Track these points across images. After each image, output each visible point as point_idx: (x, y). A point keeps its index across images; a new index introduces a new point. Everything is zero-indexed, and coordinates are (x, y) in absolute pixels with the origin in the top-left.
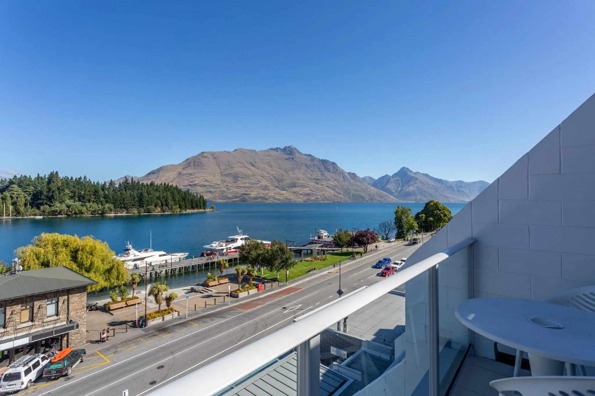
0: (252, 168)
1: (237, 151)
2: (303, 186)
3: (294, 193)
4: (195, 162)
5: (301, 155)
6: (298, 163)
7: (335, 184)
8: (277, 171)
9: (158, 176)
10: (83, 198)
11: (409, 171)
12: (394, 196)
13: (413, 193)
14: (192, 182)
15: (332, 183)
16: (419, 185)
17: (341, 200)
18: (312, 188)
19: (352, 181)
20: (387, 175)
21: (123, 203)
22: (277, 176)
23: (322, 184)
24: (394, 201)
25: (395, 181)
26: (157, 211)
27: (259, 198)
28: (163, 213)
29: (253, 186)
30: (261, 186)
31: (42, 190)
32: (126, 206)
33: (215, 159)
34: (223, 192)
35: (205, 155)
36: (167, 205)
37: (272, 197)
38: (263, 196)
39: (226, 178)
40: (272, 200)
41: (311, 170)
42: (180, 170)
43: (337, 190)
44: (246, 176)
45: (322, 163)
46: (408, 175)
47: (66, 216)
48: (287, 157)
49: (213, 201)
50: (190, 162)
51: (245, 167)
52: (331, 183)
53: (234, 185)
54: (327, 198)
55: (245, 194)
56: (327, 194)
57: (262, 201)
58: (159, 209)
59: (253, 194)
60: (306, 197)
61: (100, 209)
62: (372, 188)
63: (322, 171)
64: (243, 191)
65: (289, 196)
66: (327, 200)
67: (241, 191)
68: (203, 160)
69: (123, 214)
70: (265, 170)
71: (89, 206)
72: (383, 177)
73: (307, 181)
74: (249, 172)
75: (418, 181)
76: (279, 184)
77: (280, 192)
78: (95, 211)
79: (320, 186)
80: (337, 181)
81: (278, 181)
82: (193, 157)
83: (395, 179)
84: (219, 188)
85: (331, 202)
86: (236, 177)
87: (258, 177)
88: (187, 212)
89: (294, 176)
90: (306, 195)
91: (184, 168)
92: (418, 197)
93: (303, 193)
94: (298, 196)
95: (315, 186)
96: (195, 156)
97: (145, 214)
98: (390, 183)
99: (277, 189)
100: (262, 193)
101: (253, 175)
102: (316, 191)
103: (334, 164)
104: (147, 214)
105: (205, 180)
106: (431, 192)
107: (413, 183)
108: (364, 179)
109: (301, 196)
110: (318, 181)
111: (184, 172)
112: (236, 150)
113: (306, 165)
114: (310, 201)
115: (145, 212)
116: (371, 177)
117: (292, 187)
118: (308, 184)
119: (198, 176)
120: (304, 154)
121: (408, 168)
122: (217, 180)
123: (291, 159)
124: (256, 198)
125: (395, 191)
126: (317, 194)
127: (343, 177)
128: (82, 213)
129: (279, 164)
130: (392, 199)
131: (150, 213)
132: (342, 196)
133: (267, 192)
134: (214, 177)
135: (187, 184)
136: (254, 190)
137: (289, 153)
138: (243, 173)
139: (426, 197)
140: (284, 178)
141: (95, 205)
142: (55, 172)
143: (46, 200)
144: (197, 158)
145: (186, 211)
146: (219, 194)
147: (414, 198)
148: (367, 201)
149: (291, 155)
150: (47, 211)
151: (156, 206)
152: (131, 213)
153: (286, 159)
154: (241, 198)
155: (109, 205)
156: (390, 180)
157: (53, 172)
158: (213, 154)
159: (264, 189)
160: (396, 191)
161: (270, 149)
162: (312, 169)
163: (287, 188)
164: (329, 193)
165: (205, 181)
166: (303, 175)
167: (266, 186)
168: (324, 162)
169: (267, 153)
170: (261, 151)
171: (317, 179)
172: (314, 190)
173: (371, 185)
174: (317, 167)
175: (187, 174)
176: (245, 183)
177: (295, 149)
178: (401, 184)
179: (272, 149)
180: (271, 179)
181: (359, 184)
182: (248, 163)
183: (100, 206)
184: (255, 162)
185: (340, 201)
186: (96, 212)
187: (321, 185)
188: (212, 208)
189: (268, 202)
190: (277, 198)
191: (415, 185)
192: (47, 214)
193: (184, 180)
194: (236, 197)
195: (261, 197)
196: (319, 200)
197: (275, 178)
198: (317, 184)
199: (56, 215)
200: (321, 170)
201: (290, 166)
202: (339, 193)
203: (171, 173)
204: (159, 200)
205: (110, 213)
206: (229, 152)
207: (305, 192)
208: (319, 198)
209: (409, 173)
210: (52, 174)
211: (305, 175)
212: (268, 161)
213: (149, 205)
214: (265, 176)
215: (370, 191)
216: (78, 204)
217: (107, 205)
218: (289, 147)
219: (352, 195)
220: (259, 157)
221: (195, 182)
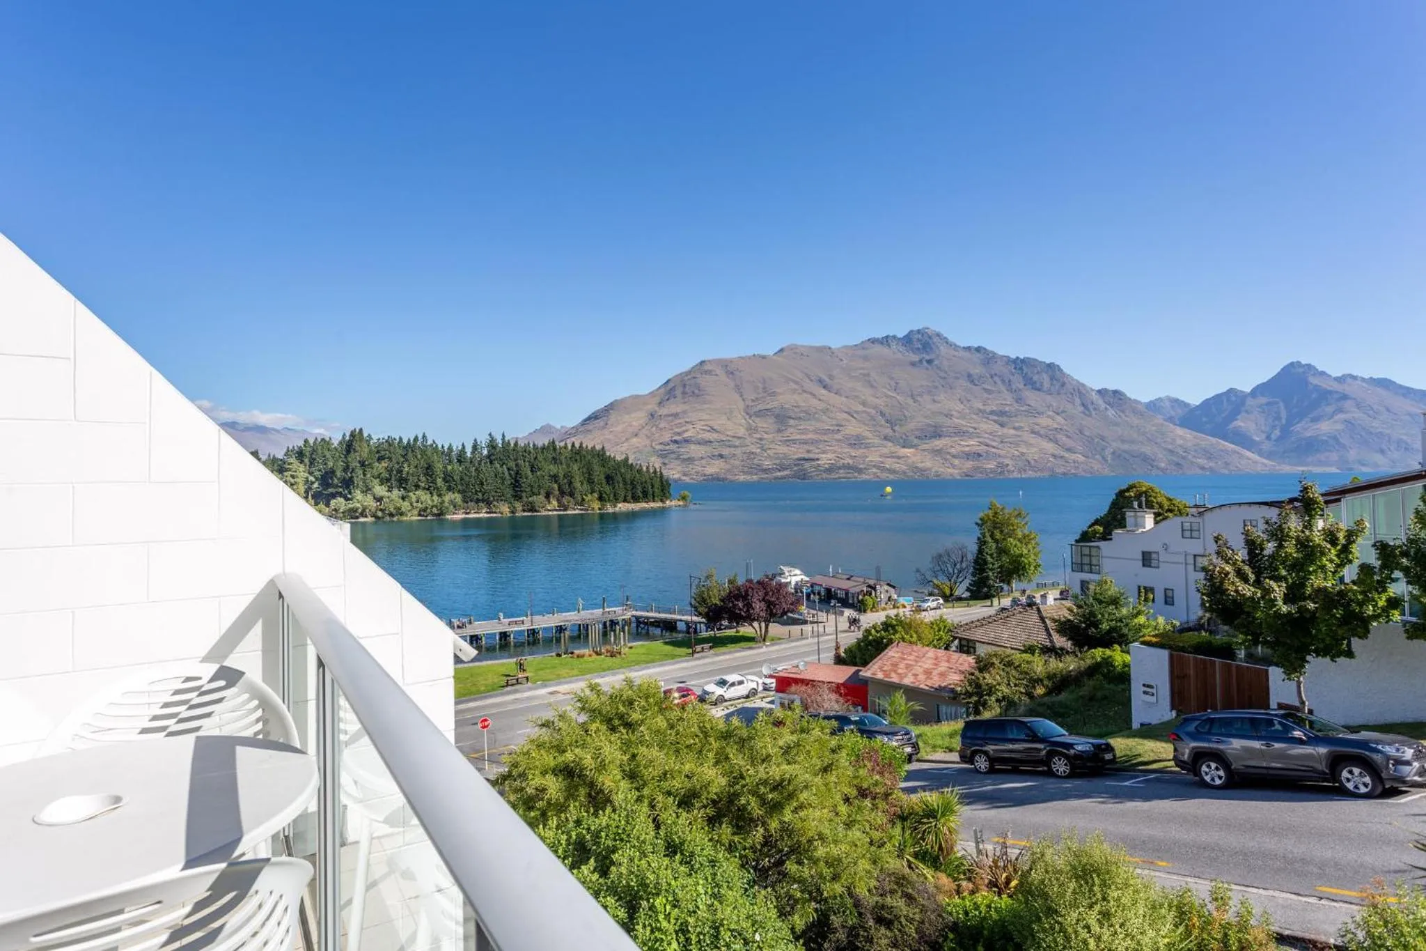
0: (824, 392)
1: (785, 353)
2: (961, 433)
3: (938, 452)
4: (684, 386)
5: (955, 350)
6: (946, 372)
7: (1058, 424)
8: (887, 396)
9: (607, 424)
10: (406, 480)
11: (1314, 375)
12: (1261, 454)
13: (1334, 442)
14: (679, 434)
15: (1050, 422)
16: (1357, 414)
17: (1077, 468)
18: (988, 438)
19: (1111, 413)
20: (1231, 391)
21: (481, 491)
22: (887, 411)
23: (1017, 425)
24: (1259, 468)
25: (1260, 406)
26: (550, 509)
27: (839, 468)
28: (562, 513)
29: (825, 438)
30: (847, 438)
31: (335, 468)
32: (486, 496)
33: (730, 376)
34: (752, 456)
35: (706, 367)
36: (572, 495)
37: (874, 466)
38: (851, 462)
39: (757, 420)
40: (875, 474)
41: (986, 390)
42: (652, 406)
43: (1062, 438)
44: (809, 415)
45: (1015, 368)
46: (1311, 387)
47: (373, 519)
48: (916, 358)
49: (727, 479)
50: (673, 389)
51: (805, 391)
52: (1044, 421)
53: (779, 437)
54: (1033, 462)
55: (805, 459)
56: (1032, 453)
57: (849, 475)
58: (555, 503)
59: (826, 459)
60: (969, 464)
61: (435, 503)
62: (1180, 431)
63: (1017, 391)
64: (800, 450)
65: (922, 462)
66: (1032, 468)
67: (797, 452)
68: (703, 380)
69: (481, 515)
70: (857, 397)
71: (414, 499)
72: (1218, 398)
73: (971, 419)
74: (814, 402)
75: (1348, 404)
76: (894, 431)
77: (896, 452)
78: (425, 510)
79: (1012, 432)
80: (1063, 415)
81: (891, 423)
82: (681, 374)
83: (1263, 400)
84: (742, 446)
85: (1046, 474)
86: (781, 418)
87: (838, 414)
88: (617, 509)
89: (935, 407)
90: (968, 456)
91: (660, 403)
92: (1352, 454)
93: (963, 452)
94: (946, 460)
95: (997, 432)
96: (686, 372)
97: (526, 514)
98: (1244, 414)
99: (890, 444)
100: (848, 455)
101: (825, 411)
102: (1000, 446)
103: (1051, 367)
104: (529, 514)
105: (709, 428)
106: (1404, 438)
107: (1329, 409)
108: (1154, 406)
109: (956, 462)
110: (1005, 419)
111: (664, 411)
112: (781, 350)
113: (969, 376)
114: (981, 473)
115: (524, 511)
116: (1176, 400)
117: (931, 437)
118: (975, 429)
119: (693, 420)
120: (964, 348)
121: (1309, 366)
122: (736, 426)
123: (925, 363)
124: (829, 470)
125: (1264, 436)
126: (1003, 453)
127: (1083, 405)
128: (402, 514)
129: (892, 378)
130: (1253, 462)
131: (536, 511)
132: (1080, 458)
133: (860, 452)
134: (729, 419)
135: (667, 440)
136: (828, 448)
137: (920, 346)
138: (798, 407)
139: (1382, 452)
140: (906, 413)
141: (425, 497)
142: (357, 431)
143: (341, 487)
144: (689, 377)
145: (615, 506)
146: (743, 461)
147: (1334, 456)
148: (1163, 470)
149: (928, 353)
150: (341, 510)
151: (548, 496)
152: (495, 513)
153: (913, 364)
154: (795, 468)
155: (453, 496)
156: (1243, 403)
157: (355, 430)
158: (725, 364)
159: (852, 445)
160: (1268, 438)
161: (869, 340)
162: (989, 387)
163: (916, 441)
164: (1039, 449)
165: (709, 431)
166: (962, 403)
167: (858, 437)
168: (1021, 365)
169: (861, 352)
170: (846, 347)
171: (1002, 413)
172: (994, 444)
173: (1178, 423)
174: (1003, 381)
175: (669, 416)
176: (805, 432)
177: (938, 335)
178: (1284, 415)
179: (873, 341)
180: (873, 418)
181: (1136, 421)
182: (811, 380)
183: (435, 498)
184: (831, 377)
185: (1073, 471)
186: (429, 511)
187: (1014, 428)
188: (684, 498)
189: (864, 477)
190: (888, 466)
191: (1341, 416)
192: (341, 515)
193: (661, 429)
194: (782, 468)
195: (848, 467)
196: (1008, 471)
197: (883, 414)
198: (1002, 425)
199: (357, 518)
200: (1014, 387)
201: (924, 383)
202: (1069, 450)
203: (633, 415)
204: (556, 482)
205: (454, 514)
206: (764, 357)
207: (967, 449)
208: (1008, 465)
209: (1314, 381)
210: (353, 434)
211: (965, 402)
212: (865, 372)
213: (534, 494)
214: (857, 412)
215: (1174, 440)
216: (396, 493)
217: (449, 497)
218: (919, 331)
219: (1113, 453)
220: (841, 363)
221: (686, 435)
